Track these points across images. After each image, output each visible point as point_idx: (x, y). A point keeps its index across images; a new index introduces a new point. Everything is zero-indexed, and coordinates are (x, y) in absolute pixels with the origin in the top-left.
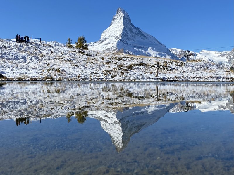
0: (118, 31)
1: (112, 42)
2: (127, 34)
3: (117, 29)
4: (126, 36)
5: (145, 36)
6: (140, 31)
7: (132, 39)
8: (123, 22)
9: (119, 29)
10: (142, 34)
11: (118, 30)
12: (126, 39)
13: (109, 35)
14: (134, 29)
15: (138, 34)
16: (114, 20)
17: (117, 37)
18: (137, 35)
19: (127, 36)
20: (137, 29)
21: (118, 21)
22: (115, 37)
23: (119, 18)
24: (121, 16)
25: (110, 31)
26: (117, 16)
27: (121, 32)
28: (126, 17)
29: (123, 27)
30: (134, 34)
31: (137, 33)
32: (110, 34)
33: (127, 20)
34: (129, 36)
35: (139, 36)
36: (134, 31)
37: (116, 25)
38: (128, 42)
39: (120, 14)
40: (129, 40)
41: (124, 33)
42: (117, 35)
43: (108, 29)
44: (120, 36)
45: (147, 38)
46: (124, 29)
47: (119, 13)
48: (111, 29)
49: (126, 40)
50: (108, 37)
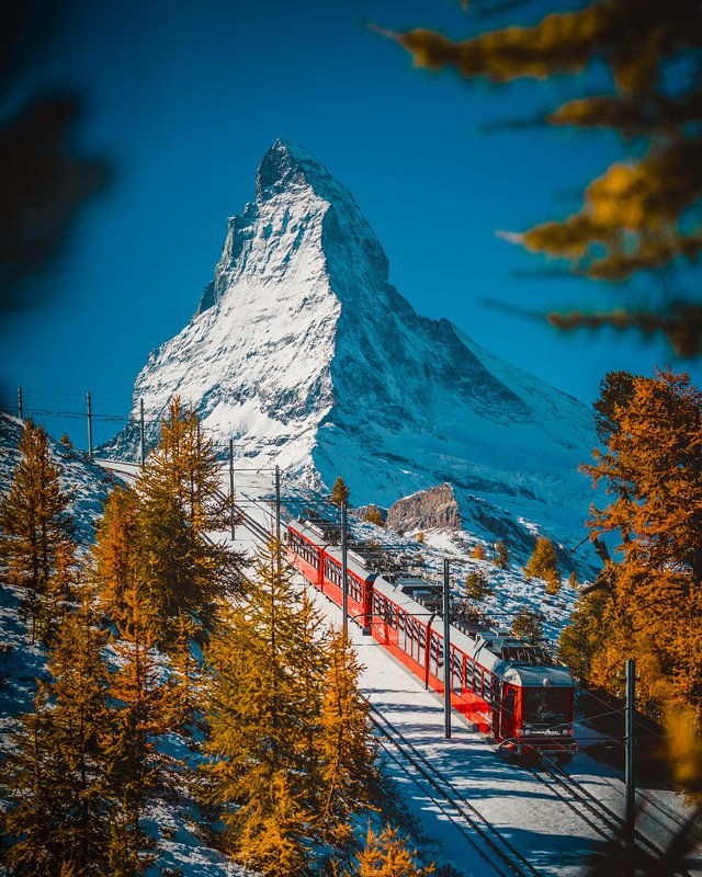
0: (290, 350)
1: (251, 447)
2: (375, 374)
3: (277, 334)
4: (364, 389)
5: (508, 396)
6: (461, 352)
7: (417, 416)
8: (327, 268)
9: (299, 327)
10: (484, 378)
11: (290, 340)
12: (372, 418)
13: (212, 381)
14: (410, 334)
15: (449, 376)
16: (236, 253)
17: (289, 396)
18: (438, 390)
19: (380, 389)
20: (440, 330)
21: (278, 257)
22: (263, 396)
23: (289, 237)
24: (298, 213)
25: (211, 350)
26: (271, 212)
27: (325, 352)
28: (342, 221)
29: (330, 308)
30: (413, 372)
31: (437, 366)
32: (215, 373)
33: (357, 251)
34: (393, 391)
35: (458, 399)
36: (416, 345)
37: (267, 296)
38: (392, 440)
39: (286, 196)
40: (397, 426)
41: (349, 359)
42: (287, 382)
43: (192, 334)
44: (316, 390)
45: (526, 411)
46: (347, 326)
47: (280, 190)
48: (217, 334)
49: (378, 429)
50: (197, 397)
